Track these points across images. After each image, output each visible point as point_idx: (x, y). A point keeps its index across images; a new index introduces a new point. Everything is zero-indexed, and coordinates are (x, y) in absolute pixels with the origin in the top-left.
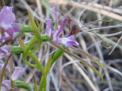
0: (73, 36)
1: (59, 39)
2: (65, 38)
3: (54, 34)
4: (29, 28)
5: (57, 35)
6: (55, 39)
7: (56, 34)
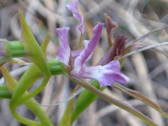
0: (116, 63)
1: (87, 69)
2: (101, 67)
3: (75, 58)
4: (23, 48)
5: (83, 61)
6: (77, 69)
7: (79, 58)
